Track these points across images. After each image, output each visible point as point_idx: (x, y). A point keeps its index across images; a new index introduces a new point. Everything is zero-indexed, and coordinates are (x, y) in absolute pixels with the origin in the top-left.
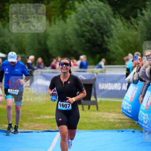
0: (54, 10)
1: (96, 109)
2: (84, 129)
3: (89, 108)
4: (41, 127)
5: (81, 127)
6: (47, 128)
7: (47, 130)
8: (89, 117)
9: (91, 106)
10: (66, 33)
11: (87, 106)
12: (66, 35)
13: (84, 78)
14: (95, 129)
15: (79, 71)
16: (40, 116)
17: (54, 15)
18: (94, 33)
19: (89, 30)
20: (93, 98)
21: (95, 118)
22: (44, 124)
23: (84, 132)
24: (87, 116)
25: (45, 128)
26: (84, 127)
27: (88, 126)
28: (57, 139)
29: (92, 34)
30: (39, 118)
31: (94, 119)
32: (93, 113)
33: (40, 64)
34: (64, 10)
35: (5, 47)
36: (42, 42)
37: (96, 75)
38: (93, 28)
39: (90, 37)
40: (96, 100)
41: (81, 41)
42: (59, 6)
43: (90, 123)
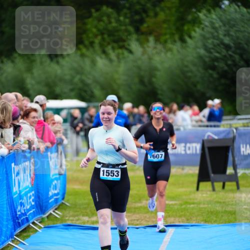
0: (165, 26)
1: (235, 187)
2: (215, 221)
3: (224, 187)
4: (142, 220)
5: (209, 219)
6: (153, 222)
7: (152, 225)
8: (224, 202)
9: (227, 184)
10: (186, 63)
11: (221, 184)
12: (186, 66)
13: (216, 137)
14: (234, 222)
15: (207, 126)
16: (141, 203)
17: (165, 34)
18: (234, 61)
19: (225, 56)
20: (230, 171)
21: (234, 202)
22: (148, 216)
23: (216, 226)
24: (220, 200)
25: (148, 222)
26: (215, 219)
27: (222, 216)
28: (169, 240)
29: (230, 62)
30: (139, 205)
31: (232, 205)
32: (231, 195)
33: (142, 116)
34: (183, 25)
35: (85, 91)
36: (146, 80)
37: (235, 131)
38: (230, 53)
39: (226, 68)
40: (236, 173)
41: (211, 75)
42: (173, 19)
43: (226, 211)
